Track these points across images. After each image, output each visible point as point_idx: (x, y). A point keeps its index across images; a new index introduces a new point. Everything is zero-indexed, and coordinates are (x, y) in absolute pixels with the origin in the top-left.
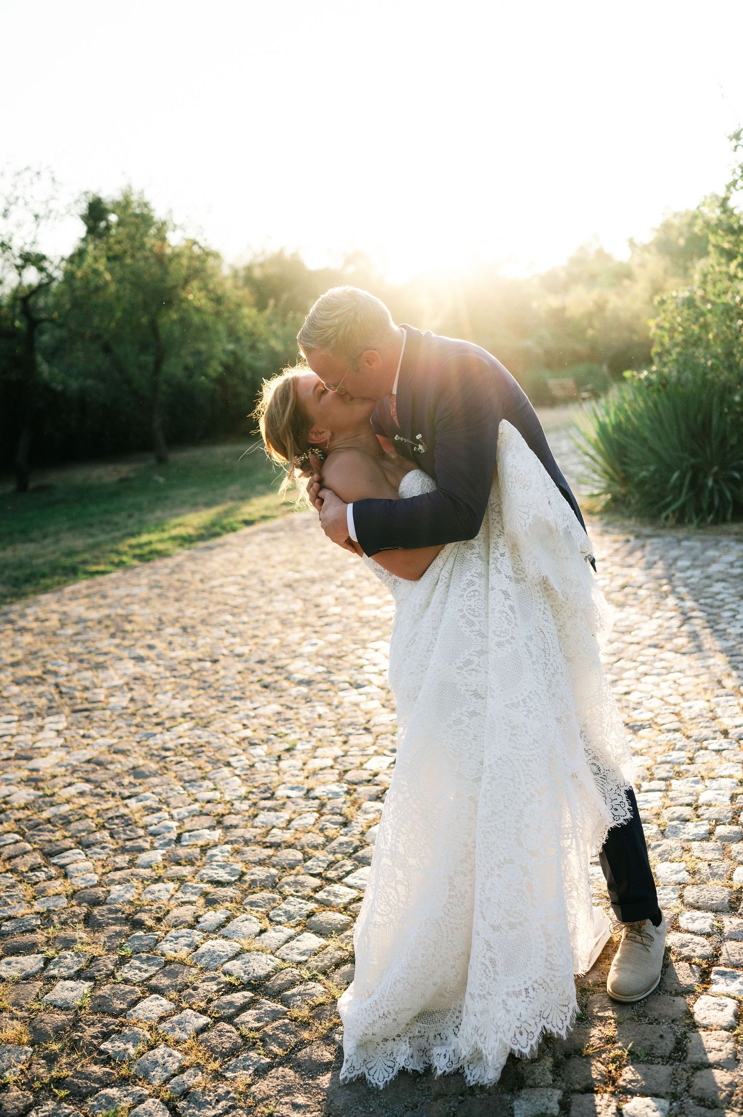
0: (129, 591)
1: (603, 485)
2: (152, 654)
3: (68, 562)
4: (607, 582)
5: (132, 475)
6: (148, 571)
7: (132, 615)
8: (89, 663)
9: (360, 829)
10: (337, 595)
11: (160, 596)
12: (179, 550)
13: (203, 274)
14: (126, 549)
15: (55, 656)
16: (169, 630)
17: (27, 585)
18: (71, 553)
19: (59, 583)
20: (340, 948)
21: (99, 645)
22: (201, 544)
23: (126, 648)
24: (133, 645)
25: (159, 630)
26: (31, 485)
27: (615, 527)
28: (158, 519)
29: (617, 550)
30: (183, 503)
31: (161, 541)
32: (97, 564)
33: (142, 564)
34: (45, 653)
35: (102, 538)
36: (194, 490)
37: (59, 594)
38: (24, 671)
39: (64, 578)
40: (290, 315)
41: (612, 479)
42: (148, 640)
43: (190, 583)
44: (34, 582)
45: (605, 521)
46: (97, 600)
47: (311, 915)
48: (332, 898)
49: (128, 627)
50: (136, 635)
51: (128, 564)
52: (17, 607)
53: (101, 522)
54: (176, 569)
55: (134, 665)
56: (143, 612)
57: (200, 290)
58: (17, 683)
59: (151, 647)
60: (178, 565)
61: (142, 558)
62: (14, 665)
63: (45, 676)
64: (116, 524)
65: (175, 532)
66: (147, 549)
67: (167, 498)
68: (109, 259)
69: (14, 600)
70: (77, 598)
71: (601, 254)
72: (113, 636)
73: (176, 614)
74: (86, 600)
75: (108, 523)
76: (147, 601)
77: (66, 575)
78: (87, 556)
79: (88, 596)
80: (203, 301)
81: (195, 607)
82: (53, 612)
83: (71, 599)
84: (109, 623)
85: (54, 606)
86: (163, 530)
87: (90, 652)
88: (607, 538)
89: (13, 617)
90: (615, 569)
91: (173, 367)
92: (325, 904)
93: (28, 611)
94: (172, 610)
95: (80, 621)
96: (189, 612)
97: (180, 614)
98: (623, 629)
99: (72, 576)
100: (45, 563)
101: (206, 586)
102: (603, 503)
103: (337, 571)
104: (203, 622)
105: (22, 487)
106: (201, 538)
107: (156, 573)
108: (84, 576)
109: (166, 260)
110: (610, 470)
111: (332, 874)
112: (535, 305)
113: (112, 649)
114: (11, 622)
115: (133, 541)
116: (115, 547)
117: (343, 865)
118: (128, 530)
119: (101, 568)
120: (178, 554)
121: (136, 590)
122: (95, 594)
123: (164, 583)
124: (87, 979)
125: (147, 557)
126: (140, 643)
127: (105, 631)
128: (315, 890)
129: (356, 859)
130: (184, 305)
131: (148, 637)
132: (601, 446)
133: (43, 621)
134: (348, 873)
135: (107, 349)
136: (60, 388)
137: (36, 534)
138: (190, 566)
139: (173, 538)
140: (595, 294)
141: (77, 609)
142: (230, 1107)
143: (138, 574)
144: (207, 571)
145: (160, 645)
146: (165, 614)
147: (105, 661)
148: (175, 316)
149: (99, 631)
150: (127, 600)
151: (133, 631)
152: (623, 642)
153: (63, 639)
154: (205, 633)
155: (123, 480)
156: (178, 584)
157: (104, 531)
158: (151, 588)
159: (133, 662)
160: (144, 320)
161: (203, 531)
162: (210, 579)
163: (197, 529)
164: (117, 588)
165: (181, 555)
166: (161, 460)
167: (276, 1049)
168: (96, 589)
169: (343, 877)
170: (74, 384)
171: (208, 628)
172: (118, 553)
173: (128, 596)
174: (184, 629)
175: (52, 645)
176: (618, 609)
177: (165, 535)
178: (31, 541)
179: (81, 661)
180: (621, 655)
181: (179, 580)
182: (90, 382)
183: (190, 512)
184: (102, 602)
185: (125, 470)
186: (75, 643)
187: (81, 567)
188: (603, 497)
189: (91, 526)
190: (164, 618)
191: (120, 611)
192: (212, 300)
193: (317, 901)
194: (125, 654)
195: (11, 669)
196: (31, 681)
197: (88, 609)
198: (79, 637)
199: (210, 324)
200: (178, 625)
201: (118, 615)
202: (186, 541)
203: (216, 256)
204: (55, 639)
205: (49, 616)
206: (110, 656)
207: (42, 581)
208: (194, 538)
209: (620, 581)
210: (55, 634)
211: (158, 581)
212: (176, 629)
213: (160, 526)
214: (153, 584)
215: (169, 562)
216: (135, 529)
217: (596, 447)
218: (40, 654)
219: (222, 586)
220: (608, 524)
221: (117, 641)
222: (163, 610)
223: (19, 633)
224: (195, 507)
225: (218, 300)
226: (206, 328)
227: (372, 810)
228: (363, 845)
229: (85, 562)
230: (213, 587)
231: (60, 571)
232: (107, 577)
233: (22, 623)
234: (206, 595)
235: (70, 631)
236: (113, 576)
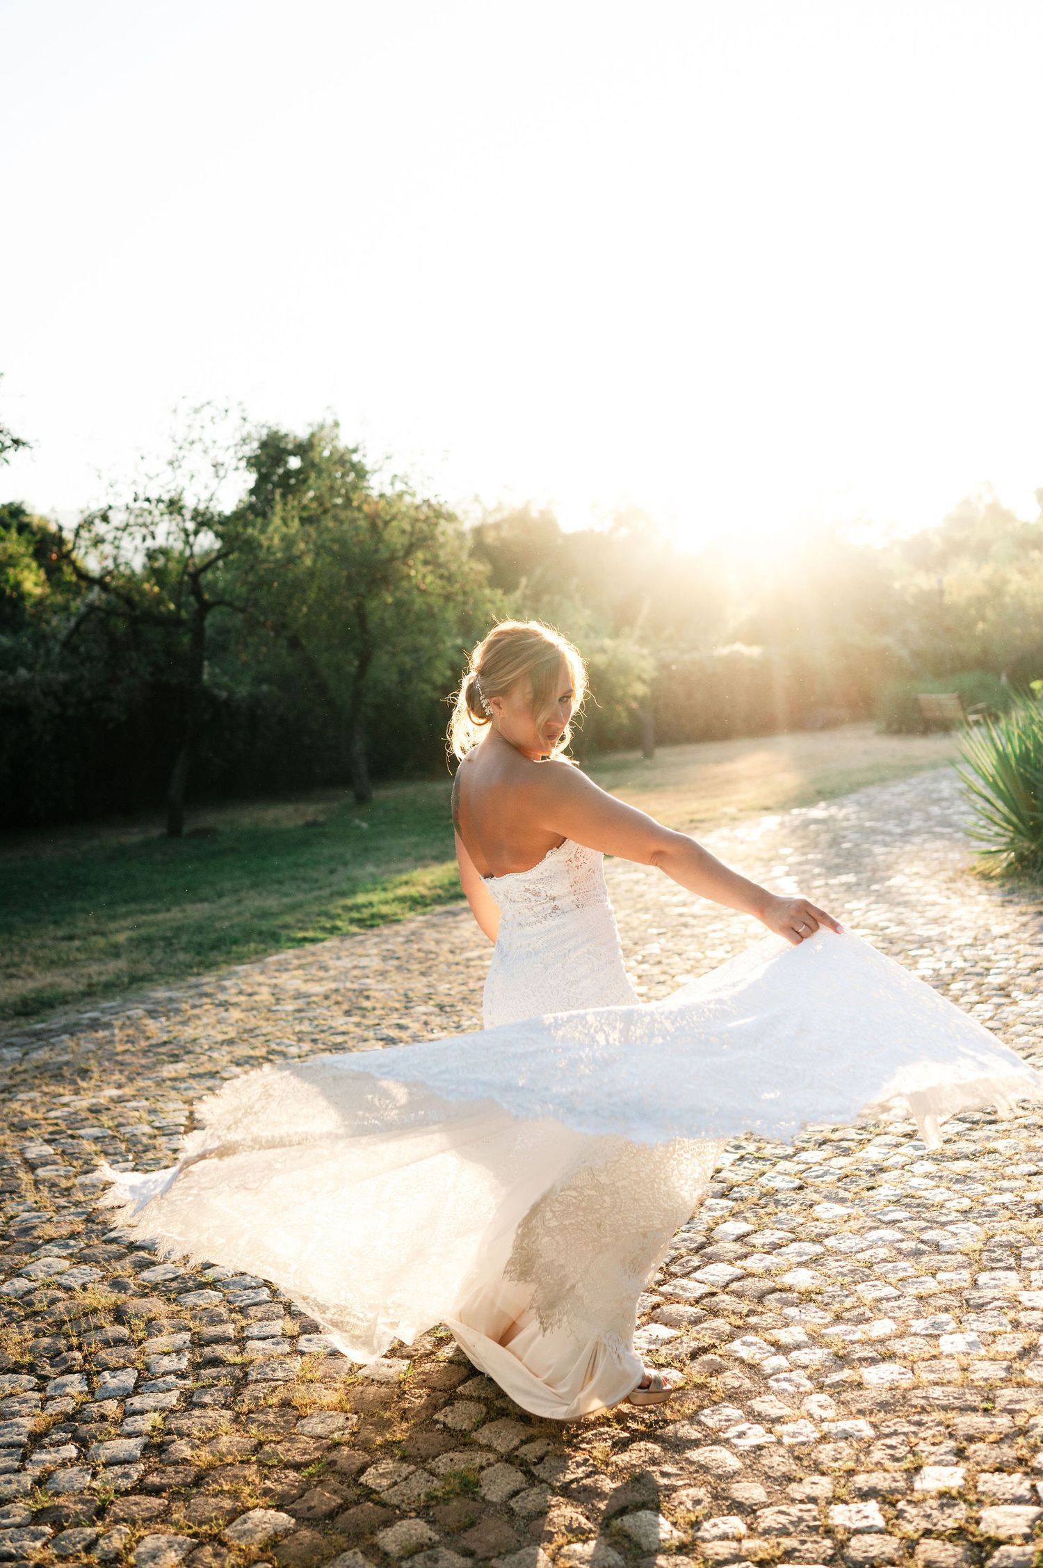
0: (355, 963)
1: (1004, 840)
2: (404, 1035)
3: (264, 925)
4: (1012, 963)
5: (322, 818)
6: (376, 940)
7: (367, 990)
8: (324, 1044)
9: (706, 1226)
10: (640, 973)
11: (399, 968)
12: (410, 915)
13: (430, 543)
14: (339, 911)
15: (279, 1034)
16: (423, 1009)
17: (215, 953)
18: (264, 915)
19: (257, 952)
20: (696, 1339)
21: (334, 1024)
22: (439, 909)
23: (368, 1027)
24: (378, 1025)
25: (407, 1008)
26: (186, 829)
27: (1024, 896)
28: (372, 875)
29: (1024, 925)
30: (404, 856)
31: (386, 902)
32: (306, 929)
33: (362, 931)
34: (264, 1031)
35: (300, 897)
36: (414, 839)
37: (259, 965)
38: (242, 1051)
39: (263, 946)
40: (546, 598)
41: (1017, 830)
42: (394, 1019)
43: (437, 955)
44: (223, 948)
45: (1007, 888)
46: (314, 971)
47: (656, 1307)
48: (679, 1291)
49: (366, 1004)
50: (378, 1012)
51: (345, 930)
52: (208, 979)
53: (294, 878)
54: (412, 938)
55: (383, 1047)
56: (380, 987)
57: (426, 563)
58: (238, 1065)
59: (401, 1027)
60: (413, 933)
61: (360, 922)
62: (231, 1042)
63: (271, 1057)
64: (316, 881)
65: (402, 891)
66: (366, 913)
67: (378, 849)
68: (303, 521)
69: (201, 970)
70: (287, 970)
71: (997, 513)
72: (348, 1013)
73: (427, 991)
74: (300, 972)
75: (304, 880)
76: (383, 974)
77: (263, 942)
78: (288, 919)
79: (299, 967)
80: (429, 579)
81: (450, 982)
82: (260, 985)
83: (277, 970)
84: (340, 999)
85: (261, 979)
86: (384, 890)
87: (323, 1031)
88: (1010, 909)
89: (207, 989)
90: (1023, 949)
91: (384, 669)
92: (670, 1298)
93: (227, 983)
94: (419, 986)
95: (298, 996)
96: (443, 988)
97: (432, 991)
98: (1035, 1020)
99: (272, 943)
100: (232, 927)
101: (458, 958)
102: (1005, 865)
103: (636, 944)
104: (464, 999)
105: (174, 831)
106: (438, 900)
107: (386, 942)
108: (289, 944)
109: (380, 524)
110: (1014, 819)
111: (673, 1269)
112: (897, 585)
113: (351, 1028)
114: (207, 995)
115: (349, 902)
116: (323, 908)
117: (688, 1261)
118: (335, 888)
119: (310, 934)
120: (411, 921)
121: (364, 962)
122: (310, 964)
123: (400, 953)
124: (402, 1357)
125: (370, 922)
126: (385, 1023)
127: (335, 1007)
128: (660, 1283)
129: (702, 1256)
130: (405, 584)
131: (395, 1015)
132: (1001, 785)
133: (250, 995)
134: (697, 1268)
135: (294, 643)
136: (224, 695)
137: (206, 891)
138: (430, 934)
139: (402, 899)
140: (987, 570)
141: (292, 981)
142: (591, 1472)
143: (361, 942)
144: (456, 941)
145: (415, 1027)
146: (411, 990)
147: (346, 1042)
148: (390, 600)
149: (328, 1008)
150: (356, 972)
151: (374, 1009)
152: (1034, 1035)
153: (283, 1016)
154: (470, 1013)
155: (313, 824)
156: (421, 955)
157: (299, 889)
158: (384, 959)
159: (381, 1043)
160: (351, 604)
161: (440, 892)
162: (463, 949)
163: (430, 889)
164: (339, 958)
165: (415, 921)
166: (362, 799)
167: (634, 1425)
168: (310, 959)
169: (690, 1273)
170: (243, 691)
171: (473, 1007)
172: (331, 917)
173: (355, 967)
174: (441, 1007)
175: (271, 1023)
176: (1030, 996)
177: (390, 895)
178: (202, 900)
179: (314, 1041)
180: (1032, 1051)
181: (419, 950)
182: (265, 688)
183: (415, 868)
184: (321, 974)
185: (311, 811)
186: (301, 1020)
187: (284, 933)
188: (1005, 855)
189: (280, 882)
190: (411, 994)
191: (349, 985)
192: (441, 577)
193: (662, 1294)
194: (371, 1034)
195: (225, 1048)
196: (256, 1063)
197: (306, 981)
198: (303, 1014)
199: (436, 610)
200: (431, 1002)
201: (349, 990)
202: (417, 903)
203: (451, 518)
204: (270, 1015)
205: (257, 989)
206: (352, 1035)
207: (234, 948)
208: (428, 901)
209: (1029, 963)
210: (270, 1011)
211: (394, 952)
212: (430, 1008)
213: (376, 883)
214: (385, 953)
215: (403, 929)
216: (345, 886)
217: (994, 786)
218: (257, 1032)
219: (480, 958)
220: (1011, 892)
221: (355, 1019)
222: (407, 985)
223: (222, 1009)
224: (421, 861)
225: (450, 579)
226: (430, 614)
227: (718, 1207)
228: (710, 1242)
229: (286, 926)
230: (468, 960)
231: (255, 936)
232: (320, 945)
233: (221, 997)
234: (461, 968)
235: (290, 1006)
236: (327, 944)
